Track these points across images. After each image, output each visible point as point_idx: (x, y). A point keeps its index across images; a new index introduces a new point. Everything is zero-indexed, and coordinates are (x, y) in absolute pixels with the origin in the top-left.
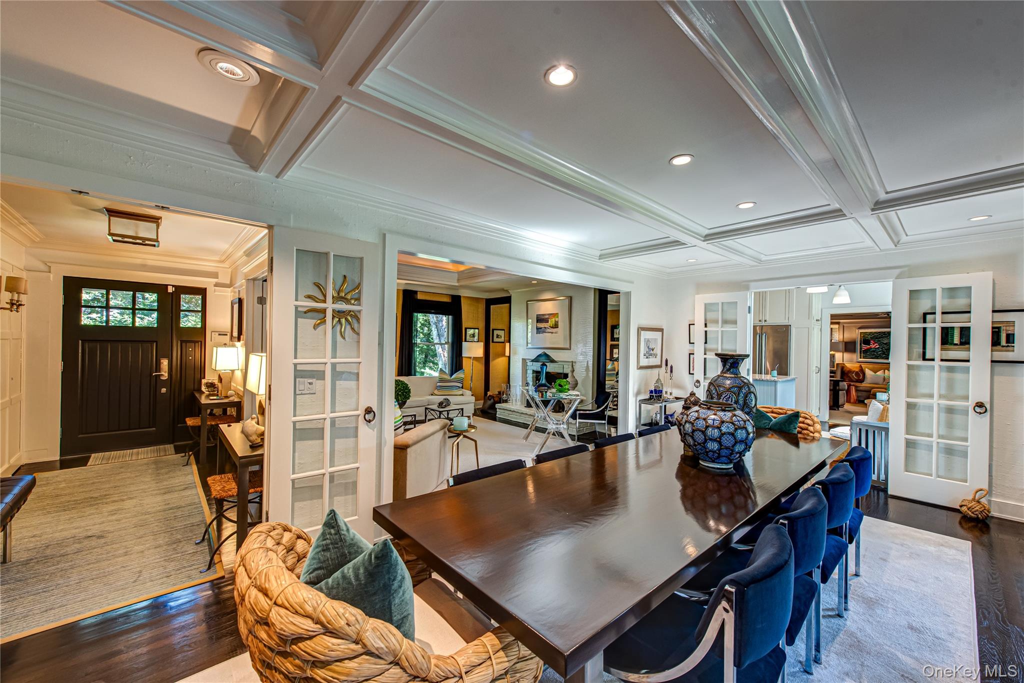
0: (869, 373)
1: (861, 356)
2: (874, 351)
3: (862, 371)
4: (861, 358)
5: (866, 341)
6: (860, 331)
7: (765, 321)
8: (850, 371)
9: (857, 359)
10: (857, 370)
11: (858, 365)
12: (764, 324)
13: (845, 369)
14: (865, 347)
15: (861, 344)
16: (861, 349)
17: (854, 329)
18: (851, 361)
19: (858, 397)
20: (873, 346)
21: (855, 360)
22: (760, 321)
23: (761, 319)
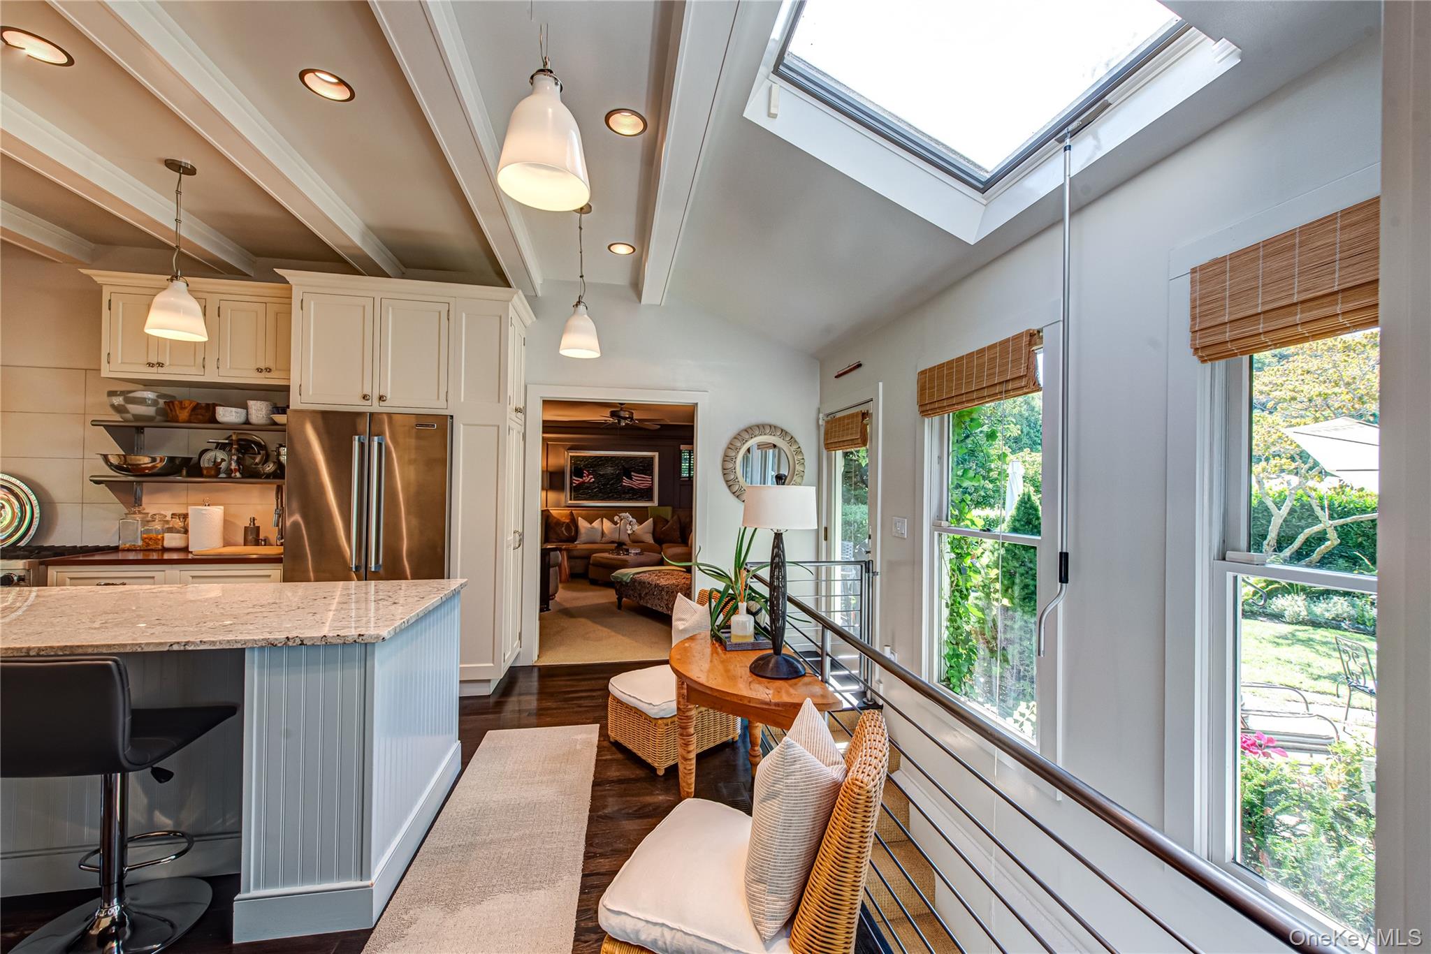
0: (582, 523)
1: (571, 496)
2: (588, 488)
3: (574, 521)
4: (571, 500)
5: (577, 472)
6: (570, 454)
7: (381, 398)
8: (559, 523)
9: (566, 501)
10: (568, 521)
11: (567, 512)
12: (375, 407)
13: (550, 520)
14: (577, 480)
15: (571, 477)
16: (571, 484)
17: (562, 450)
18: (558, 505)
19: (571, 568)
20: (587, 479)
21: (563, 504)
22: (365, 397)
23: (367, 391)
